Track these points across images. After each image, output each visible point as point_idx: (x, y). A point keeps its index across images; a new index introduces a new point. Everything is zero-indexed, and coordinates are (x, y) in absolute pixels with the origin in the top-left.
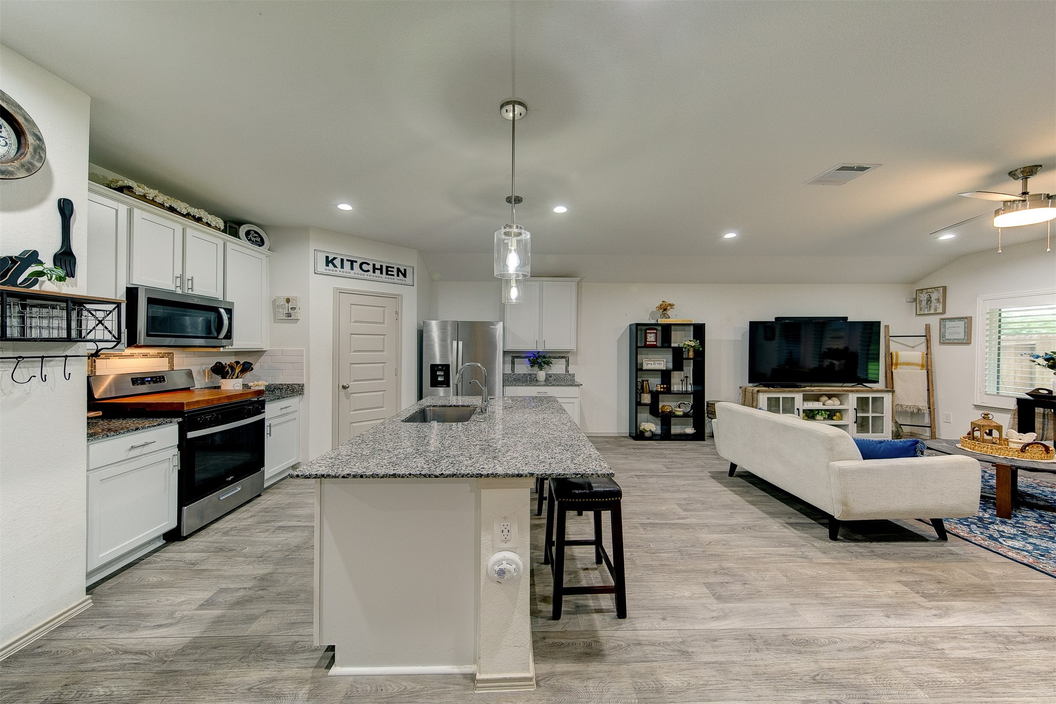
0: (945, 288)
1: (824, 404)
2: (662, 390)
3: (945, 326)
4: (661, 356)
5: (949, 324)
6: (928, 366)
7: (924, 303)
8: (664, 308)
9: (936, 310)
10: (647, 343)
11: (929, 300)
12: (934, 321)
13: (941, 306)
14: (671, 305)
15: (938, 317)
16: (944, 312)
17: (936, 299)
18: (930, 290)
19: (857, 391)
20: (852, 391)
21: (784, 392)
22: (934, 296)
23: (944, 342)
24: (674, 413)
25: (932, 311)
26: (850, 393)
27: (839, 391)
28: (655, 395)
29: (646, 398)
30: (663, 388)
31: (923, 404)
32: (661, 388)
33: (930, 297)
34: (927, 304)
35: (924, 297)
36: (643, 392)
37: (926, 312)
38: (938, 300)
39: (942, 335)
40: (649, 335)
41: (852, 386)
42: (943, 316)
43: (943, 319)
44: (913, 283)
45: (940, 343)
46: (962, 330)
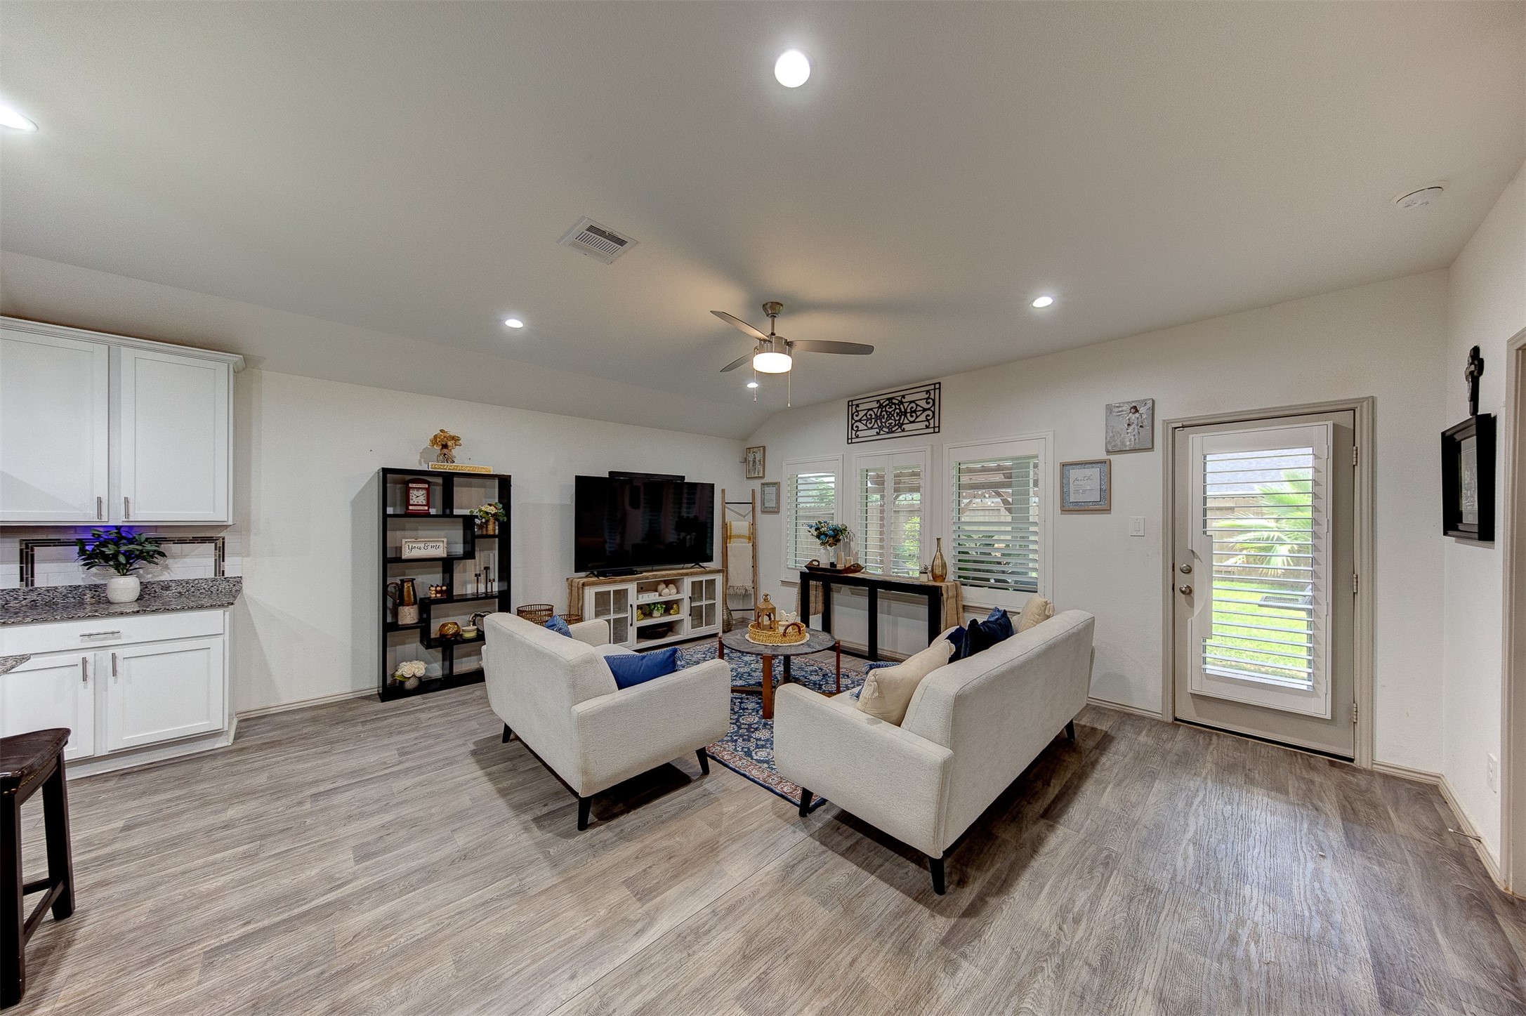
0: (764, 447)
1: (660, 595)
2: (439, 595)
3: (765, 491)
4: (435, 533)
5: (767, 490)
6: (753, 538)
7: (752, 464)
8: (444, 443)
9: (758, 473)
10: (410, 508)
11: (754, 461)
12: (757, 485)
13: (762, 469)
14: (455, 439)
15: (761, 482)
16: (763, 477)
17: (758, 461)
18: (755, 450)
19: (692, 574)
20: (687, 574)
21: (615, 582)
22: (759, 456)
23: (766, 510)
24: (462, 635)
25: (756, 475)
26: (685, 577)
27: (675, 575)
28: (425, 606)
29: (409, 615)
30: (441, 592)
31: (749, 585)
32: (437, 592)
33: (755, 458)
34: (753, 466)
35: (750, 457)
36: (402, 603)
37: (753, 476)
38: (760, 461)
39: (763, 503)
40: (413, 494)
41: (692, 568)
42: (764, 481)
43: (763, 484)
44: (744, 439)
45: (763, 512)
46: (774, 497)
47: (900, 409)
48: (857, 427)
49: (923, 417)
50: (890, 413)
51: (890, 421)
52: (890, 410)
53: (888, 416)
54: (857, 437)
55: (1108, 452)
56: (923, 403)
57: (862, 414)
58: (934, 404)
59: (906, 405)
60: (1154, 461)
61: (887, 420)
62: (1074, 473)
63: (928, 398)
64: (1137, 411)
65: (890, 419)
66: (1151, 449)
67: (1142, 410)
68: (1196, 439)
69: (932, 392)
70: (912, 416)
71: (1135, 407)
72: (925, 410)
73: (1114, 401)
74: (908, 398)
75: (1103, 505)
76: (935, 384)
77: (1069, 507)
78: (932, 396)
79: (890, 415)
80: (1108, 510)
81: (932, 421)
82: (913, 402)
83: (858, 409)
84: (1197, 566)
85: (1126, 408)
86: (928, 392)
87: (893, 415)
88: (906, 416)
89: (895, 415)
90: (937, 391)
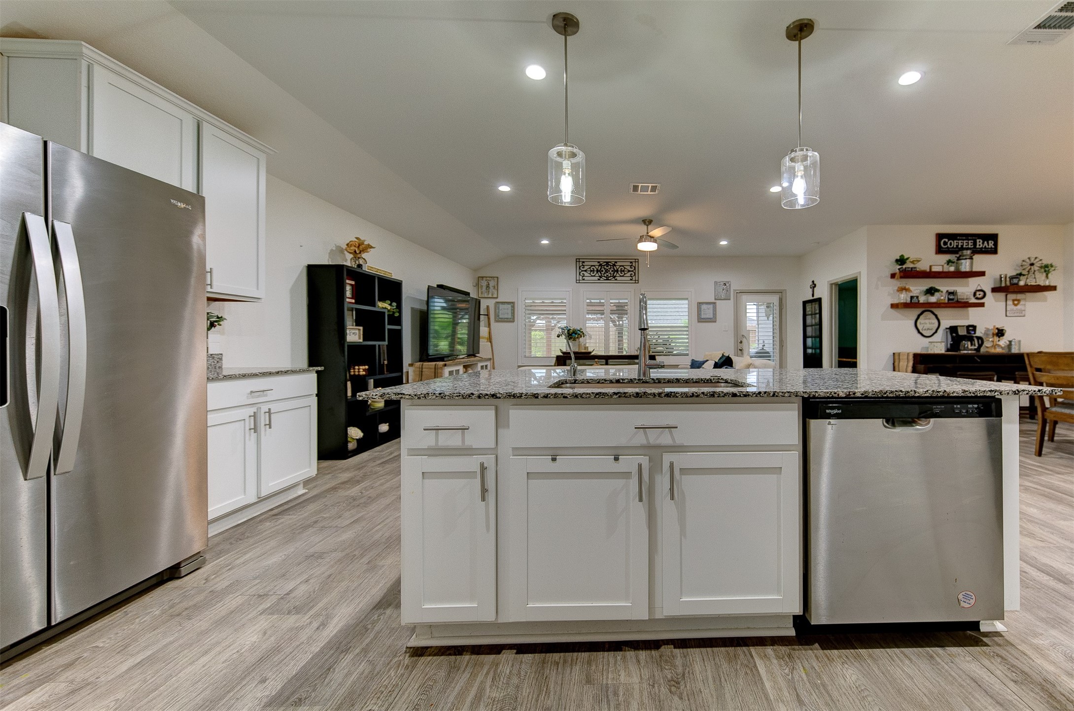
0: (496, 278)
3: (499, 307)
5: (501, 306)
6: (490, 338)
7: (484, 288)
9: (493, 295)
11: (488, 286)
12: (491, 302)
13: (496, 292)
15: (494, 301)
16: (497, 298)
17: (493, 286)
18: (488, 278)
22: (492, 283)
23: (499, 320)
25: (490, 296)
33: (489, 284)
34: (486, 289)
35: (484, 283)
37: (486, 296)
38: (494, 287)
39: (497, 315)
42: (497, 300)
43: (497, 302)
44: (475, 270)
45: (496, 321)
46: (510, 311)
47: (614, 268)
48: (583, 274)
49: (629, 274)
50: (607, 270)
51: (607, 274)
52: (607, 268)
53: (606, 271)
54: (584, 280)
55: (715, 299)
56: (629, 268)
57: (586, 268)
58: (635, 269)
59: (618, 267)
60: (730, 303)
61: (605, 273)
62: (704, 307)
63: (632, 266)
64: (726, 285)
65: (607, 272)
66: (730, 299)
67: (727, 285)
68: (744, 297)
69: (634, 263)
70: (621, 273)
71: (725, 284)
72: (629, 271)
73: (718, 280)
74: (618, 264)
75: (713, 320)
76: (635, 259)
77: (701, 320)
78: (634, 265)
79: (607, 271)
80: (715, 322)
81: (634, 277)
82: (623, 266)
83: (584, 264)
84: (744, 340)
85: (722, 283)
86: (631, 262)
87: (609, 271)
88: (617, 272)
89: (611, 271)
90: (637, 263)
